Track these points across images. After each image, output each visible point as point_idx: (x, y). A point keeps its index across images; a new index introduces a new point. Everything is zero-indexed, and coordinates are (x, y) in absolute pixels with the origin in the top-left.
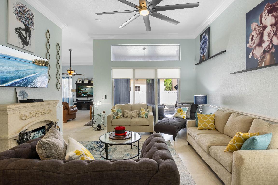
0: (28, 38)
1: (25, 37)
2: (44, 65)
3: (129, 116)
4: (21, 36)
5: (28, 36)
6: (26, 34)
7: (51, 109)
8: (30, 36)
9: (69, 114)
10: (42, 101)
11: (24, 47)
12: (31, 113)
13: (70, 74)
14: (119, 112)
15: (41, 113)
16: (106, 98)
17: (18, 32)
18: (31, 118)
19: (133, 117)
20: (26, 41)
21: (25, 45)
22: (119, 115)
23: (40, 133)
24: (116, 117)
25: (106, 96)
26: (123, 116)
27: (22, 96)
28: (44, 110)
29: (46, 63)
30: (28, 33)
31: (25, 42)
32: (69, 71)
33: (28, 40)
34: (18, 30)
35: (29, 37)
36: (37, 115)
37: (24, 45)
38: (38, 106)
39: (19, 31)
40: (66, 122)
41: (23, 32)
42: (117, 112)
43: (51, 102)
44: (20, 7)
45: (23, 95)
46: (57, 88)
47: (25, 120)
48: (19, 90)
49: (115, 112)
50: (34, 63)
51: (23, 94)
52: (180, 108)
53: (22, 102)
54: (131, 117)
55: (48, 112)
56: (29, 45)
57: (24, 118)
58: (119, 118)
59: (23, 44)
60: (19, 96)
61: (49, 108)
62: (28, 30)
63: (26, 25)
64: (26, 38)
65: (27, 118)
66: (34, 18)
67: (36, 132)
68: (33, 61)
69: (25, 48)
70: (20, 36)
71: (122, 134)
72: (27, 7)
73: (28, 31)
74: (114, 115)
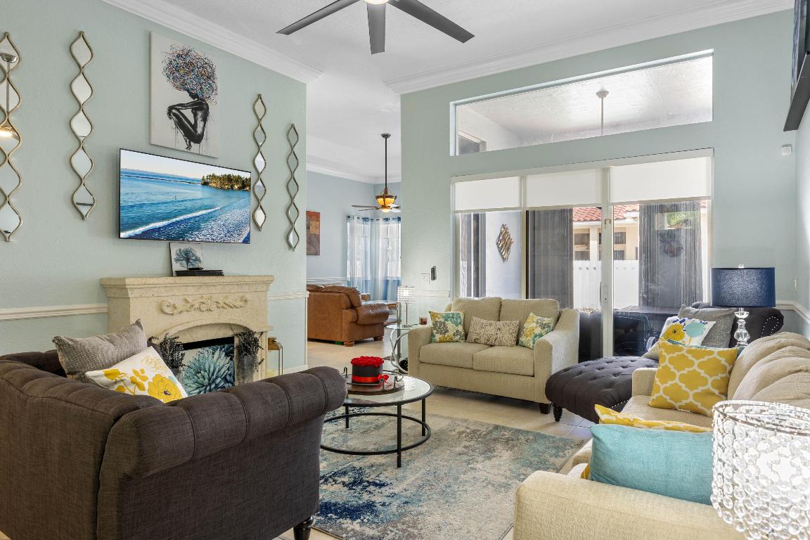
0: (200, 124)
1: (193, 122)
2: (236, 187)
3: (483, 340)
4: (183, 123)
5: (199, 119)
6: (195, 115)
7: (248, 296)
8: (205, 120)
9: (359, 322)
10: (218, 273)
11: (189, 147)
12: (186, 301)
13: (384, 207)
14: (449, 322)
15: (217, 302)
16: (434, 278)
17: (174, 114)
18: (187, 311)
19: (497, 343)
20: (196, 132)
21: (192, 143)
22: (447, 331)
23: (217, 353)
24: (438, 337)
25: (433, 270)
26: (466, 338)
27: (184, 262)
28: (226, 297)
29: (243, 182)
30: (200, 114)
31: (193, 136)
32: (381, 197)
33: (199, 130)
34: (174, 111)
35: (203, 123)
36: (204, 307)
37: (190, 143)
38: (206, 285)
39: (177, 113)
40: (351, 345)
41: (188, 113)
42: (442, 320)
43: (247, 279)
44: (179, 56)
45: (188, 260)
46: (290, 246)
47: (172, 314)
48: (178, 248)
49: (437, 319)
50: (205, 184)
51: (187, 256)
52: (678, 323)
53: (180, 274)
54: (490, 343)
55: (239, 303)
56: (203, 141)
57: (168, 310)
58: (449, 342)
59: (186, 141)
60: (177, 260)
61: (241, 294)
62: (200, 106)
63: (193, 96)
64: (195, 126)
65: (175, 311)
66: (218, 74)
67: (207, 348)
68: (203, 179)
69: (192, 150)
70: (181, 123)
71: (369, 379)
72: (199, 52)
73: (201, 109)
74: (434, 331)
